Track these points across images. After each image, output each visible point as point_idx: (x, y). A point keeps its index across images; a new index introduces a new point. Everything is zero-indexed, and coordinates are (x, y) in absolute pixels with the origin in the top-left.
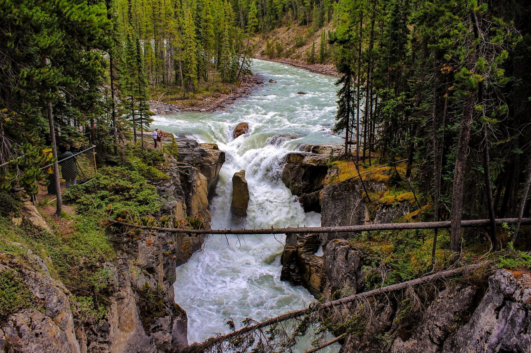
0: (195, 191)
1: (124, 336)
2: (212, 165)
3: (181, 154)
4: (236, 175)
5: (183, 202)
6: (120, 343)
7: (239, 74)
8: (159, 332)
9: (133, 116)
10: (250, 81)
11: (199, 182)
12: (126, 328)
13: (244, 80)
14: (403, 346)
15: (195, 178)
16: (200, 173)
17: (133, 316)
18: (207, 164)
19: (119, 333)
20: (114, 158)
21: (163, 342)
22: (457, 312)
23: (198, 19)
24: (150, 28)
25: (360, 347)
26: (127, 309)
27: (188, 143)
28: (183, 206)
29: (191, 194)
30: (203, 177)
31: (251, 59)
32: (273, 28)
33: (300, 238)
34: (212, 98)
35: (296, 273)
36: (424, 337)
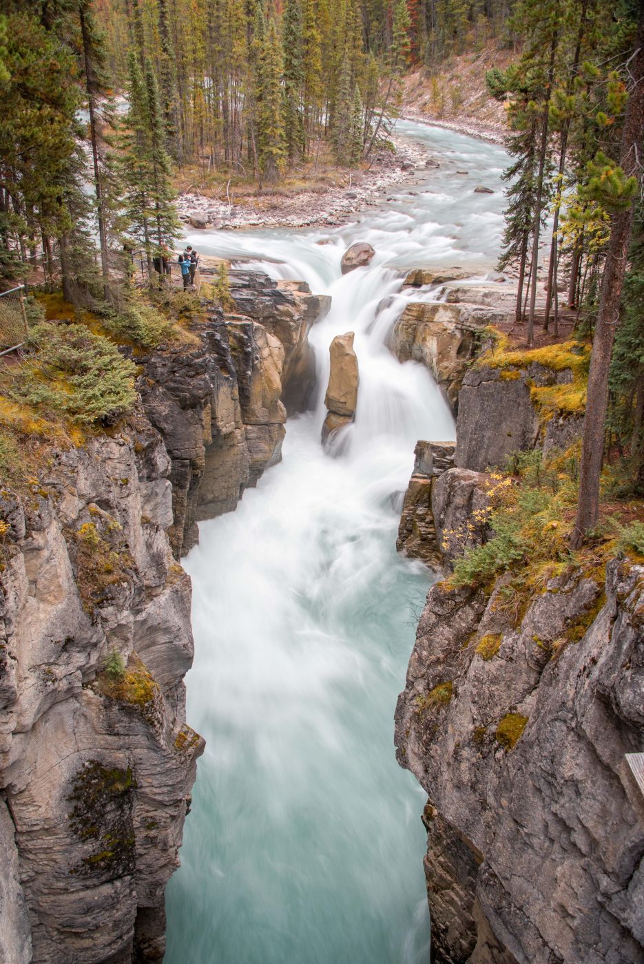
0: (259, 365)
1: (45, 611)
2: (294, 321)
3: (237, 299)
4: (336, 341)
5: (233, 386)
6: (39, 620)
7: (370, 150)
8: (110, 608)
9: (146, 228)
10: (391, 162)
11: (266, 352)
12: (51, 598)
13: (379, 160)
14: (483, 667)
15: (260, 343)
16: (268, 334)
17: (61, 580)
18: (284, 318)
19: (36, 605)
20: (100, 306)
21: (116, 625)
22: (568, 618)
23: (291, 38)
24: (201, 55)
25: (428, 662)
26: (48, 567)
27: (251, 280)
28: (232, 393)
29: (249, 373)
30: (274, 341)
31: (393, 120)
32: (446, 57)
33: (439, 461)
34: (312, 195)
35: (427, 523)
36: (517, 657)
